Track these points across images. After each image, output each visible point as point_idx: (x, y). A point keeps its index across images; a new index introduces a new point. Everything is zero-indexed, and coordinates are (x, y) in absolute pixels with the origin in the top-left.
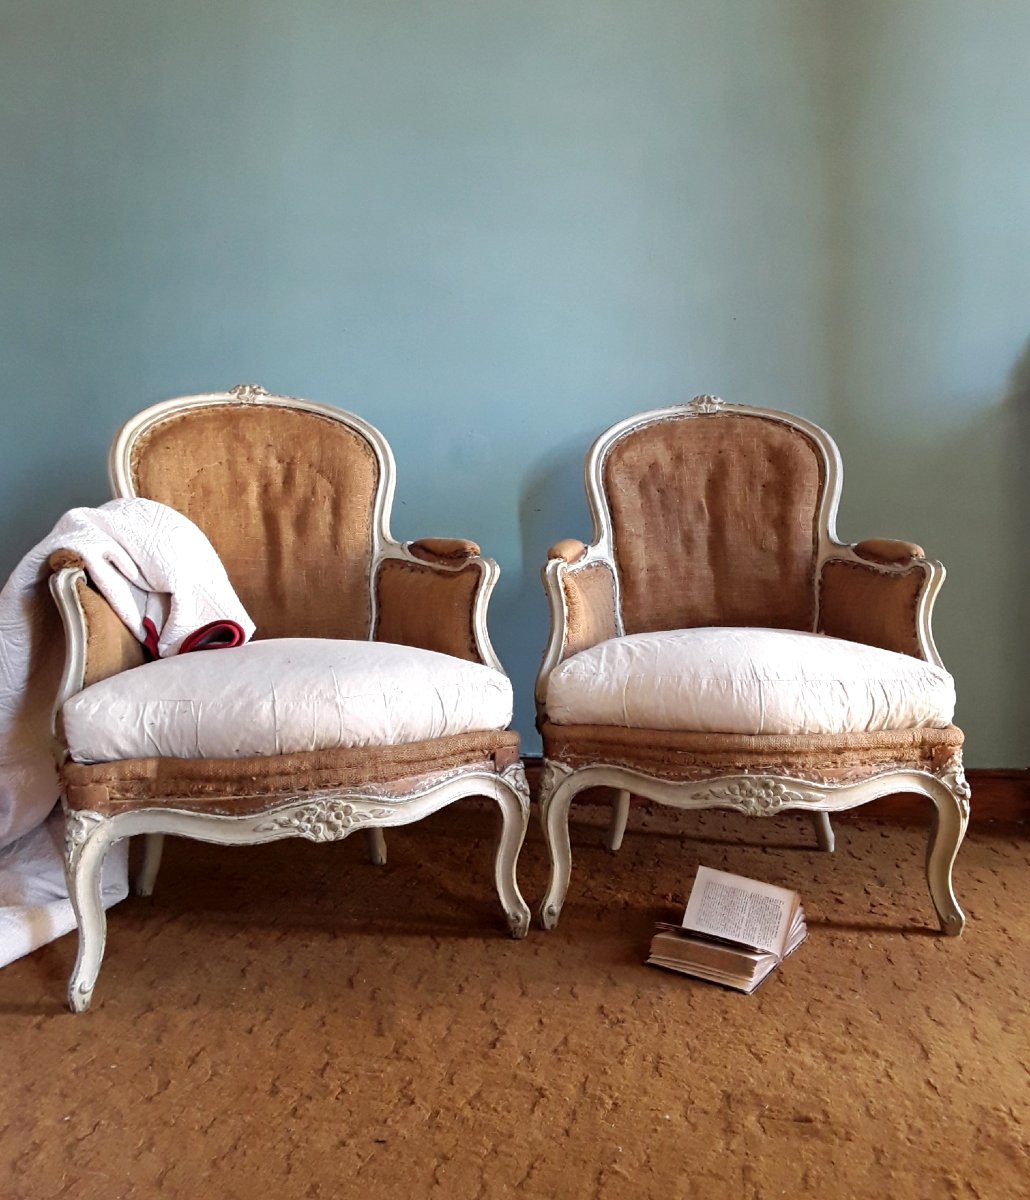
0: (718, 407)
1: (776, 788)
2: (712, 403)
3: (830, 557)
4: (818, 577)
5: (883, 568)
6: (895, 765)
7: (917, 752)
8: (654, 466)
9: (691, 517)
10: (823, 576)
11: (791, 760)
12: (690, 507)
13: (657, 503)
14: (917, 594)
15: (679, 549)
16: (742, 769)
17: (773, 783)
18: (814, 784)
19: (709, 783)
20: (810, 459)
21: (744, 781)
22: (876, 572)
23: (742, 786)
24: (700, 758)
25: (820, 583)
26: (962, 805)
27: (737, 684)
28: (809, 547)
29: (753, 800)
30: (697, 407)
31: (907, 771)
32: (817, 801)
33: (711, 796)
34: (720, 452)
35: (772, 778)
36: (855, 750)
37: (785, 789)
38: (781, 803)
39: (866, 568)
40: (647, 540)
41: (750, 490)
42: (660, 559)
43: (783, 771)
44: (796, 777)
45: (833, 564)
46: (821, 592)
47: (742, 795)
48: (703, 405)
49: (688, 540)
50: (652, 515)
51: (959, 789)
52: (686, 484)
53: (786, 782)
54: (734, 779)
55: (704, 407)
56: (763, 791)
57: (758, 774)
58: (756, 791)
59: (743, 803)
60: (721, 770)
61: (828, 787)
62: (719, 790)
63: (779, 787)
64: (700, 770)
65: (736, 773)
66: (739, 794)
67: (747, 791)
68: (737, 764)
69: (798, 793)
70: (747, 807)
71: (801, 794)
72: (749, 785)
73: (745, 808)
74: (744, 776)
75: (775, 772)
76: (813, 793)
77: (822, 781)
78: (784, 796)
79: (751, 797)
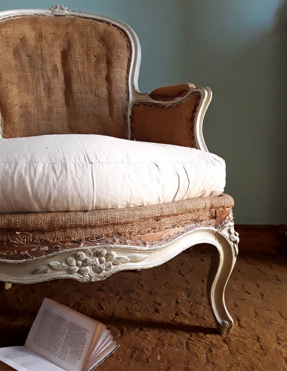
0: (66, 12)
1: (108, 256)
2: (63, 9)
3: (137, 101)
4: (129, 113)
5: (168, 103)
6: (194, 225)
7: (208, 214)
8: (23, 40)
9: (50, 73)
10: (132, 113)
11: (121, 229)
12: (49, 67)
13: (26, 64)
14: (195, 111)
15: (43, 94)
16: (78, 242)
17: (105, 252)
18: (138, 248)
19: (48, 258)
20: (122, 41)
21: (79, 253)
22: (163, 107)
23: (77, 257)
24: (38, 236)
25: (131, 117)
26: (235, 248)
27: (71, 166)
28: (124, 95)
29: (88, 268)
30: (53, 11)
31: (201, 228)
32: (140, 261)
33: (49, 271)
34: (67, 34)
35: (105, 248)
36: (168, 216)
37: (115, 255)
38: (113, 267)
39: (157, 105)
40: (19, 87)
41: (87, 58)
42: (29, 99)
43: (114, 241)
44: (125, 243)
45: (138, 105)
46: (132, 122)
47: (77, 265)
48: (57, 10)
49: (49, 89)
50: (23, 71)
51: (233, 237)
52: (46, 52)
53: (115, 249)
54: (70, 252)
55: (58, 12)
56: (97, 259)
57: (92, 245)
58: (90, 260)
59: (79, 272)
60: (59, 246)
61: (149, 249)
62: (56, 264)
63: (111, 254)
64: (39, 248)
65: (72, 247)
66: (75, 265)
67: (82, 262)
68: (73, 239)
69: (126, 257)
70: (83, 275)
71: (128, 257)
72: (84, 256)
73: (81, 276)
74: (80, 248)
75: (107, 242)
76: (138, 255)
77: (145, 244)
78: (114, 261)
79: (86, 266)
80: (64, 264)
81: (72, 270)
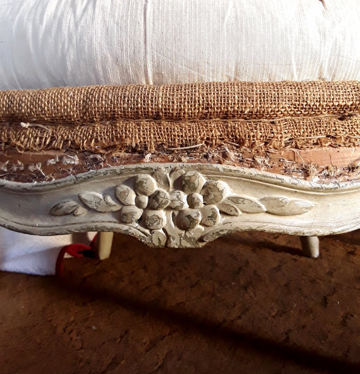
16: (141, 151)
23: (137, 186)
37: (228, 190)
47: (139, 204)
54: (122, 173)
56: (184, 197)
57: (172, 161)
58: (167, 194)
59: (142, 221)
60: (99, 157)
61: (318, 186)
62: (95, 197)
63: (215, 186)
64: (61, 158)
65: (128, 161)
66: (134, 203)
67: (149, 197)
68: (128, 142)
69: (255, 199)
70: (151, 230)
71: (262, 200)
72: (154, 185)
73: (147, 231)
74: (142, 166)
75: (206, 157)
76: (287, 198)
77: (306, 173)
78: (224, 204)
79: (156, 209)
80: (110, 199)
81: (125, 215)
